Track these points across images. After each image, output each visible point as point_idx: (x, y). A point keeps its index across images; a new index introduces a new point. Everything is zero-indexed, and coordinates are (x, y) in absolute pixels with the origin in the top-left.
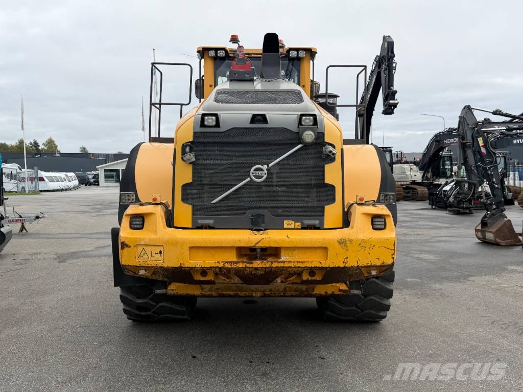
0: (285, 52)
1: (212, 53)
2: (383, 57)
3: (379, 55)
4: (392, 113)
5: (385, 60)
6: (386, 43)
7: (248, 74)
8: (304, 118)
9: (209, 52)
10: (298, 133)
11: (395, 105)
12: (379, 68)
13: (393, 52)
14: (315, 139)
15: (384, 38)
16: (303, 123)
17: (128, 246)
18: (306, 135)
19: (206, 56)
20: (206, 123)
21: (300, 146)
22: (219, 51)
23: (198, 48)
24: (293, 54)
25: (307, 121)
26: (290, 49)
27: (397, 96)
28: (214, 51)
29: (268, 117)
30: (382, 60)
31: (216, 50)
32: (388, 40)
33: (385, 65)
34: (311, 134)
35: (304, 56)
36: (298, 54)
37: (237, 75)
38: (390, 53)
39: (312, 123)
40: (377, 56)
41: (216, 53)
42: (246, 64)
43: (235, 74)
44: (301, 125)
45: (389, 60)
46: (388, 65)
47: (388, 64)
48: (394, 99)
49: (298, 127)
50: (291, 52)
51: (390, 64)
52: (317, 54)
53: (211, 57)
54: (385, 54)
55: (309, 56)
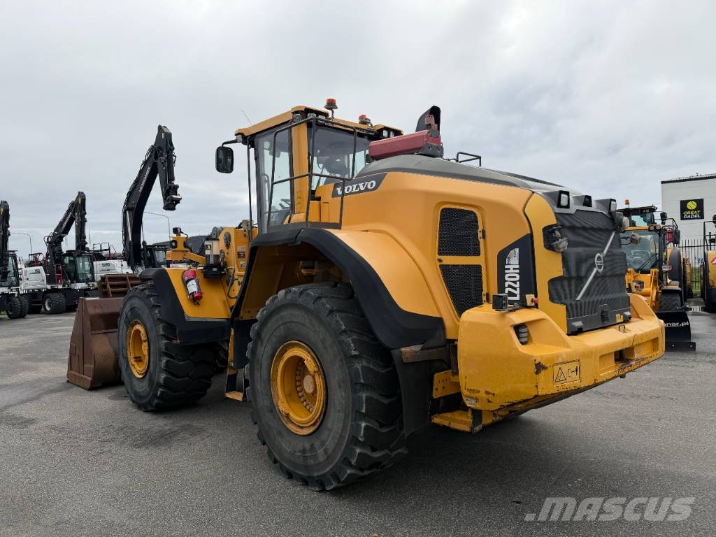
2: (160, 147)
4: (173, 209)
5: (164, 152)
6: (162, 134)
7: (439, 150)
9: (309, 115)
11: (178, 201)
12: (156, 157)
13: (171, 144)
15: (161, 127)
17: (545, 368)
20: (562, 202)
22: (319, 116)
24: (386, 134)
27: (179, 191)
28: (315, 115)
30: (159, 151)
31: (317, 113)
32: (165, 130)
33: (163, 156)
36: (389, 135)
38: (168, 145)
40: (152, 146)
41: (317, 118)
42: (438, 137)
45: (167, 152)
48: (176, 195)
50: (384, 131)
51: (169, 156)
54: (162, 145)
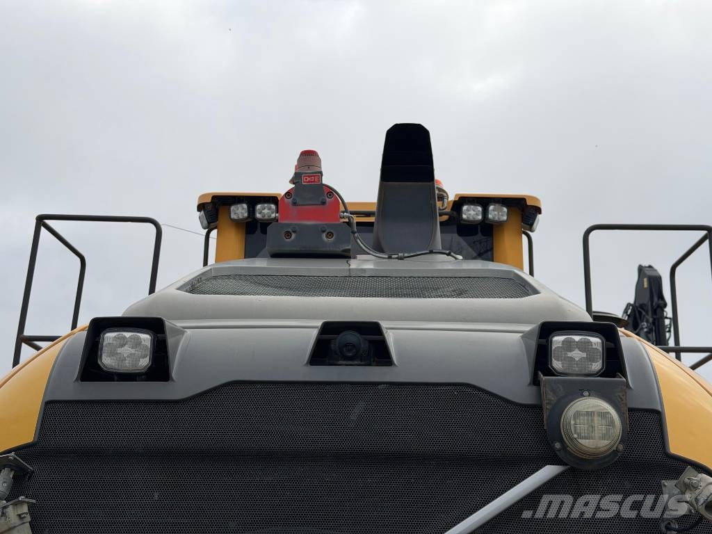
0: (448, 210)
1: (240, 211)
2: (642, 306)
3: (632, 302)
5: (648, 314)
6: (645, 280)
7: (330, 235)
8: (558, 340)
9: (233, 208)
10: (537, 408)
13: (661, 297)
14: (622, 441)
15: (641, 269)
16: (557, 364)
18: (577, 415)
19: (222, 219)
20: (107, 361)
21: (547, 472)
22: (259, 207)
23: (201, 197)
24: (472, 213)
25: (577, 354)
26: (463, 201)
28: (245, 206)
29: (391, 338)
30: (640, 313)
31: (252, 201)
32: (649, 273)
33: (647, 322)
34: (604, 415)
35: (505, 218)
36: (485, 212)
37: (293, 236)
38: (656, 299)
39: (597, 366)
40: (629, 305)
41: (252, 211)
42: (324, 203)
43: (288, 234)
44: (550, 372)
45: (654, 312)
46: (654, 323)
47: (654, 319)
49: (535, 382)
50: (465, 208)
51: (658, 319)
52: (539, 216)
53: (237, 223)
54: (646, 300)
55: (517, 219)
